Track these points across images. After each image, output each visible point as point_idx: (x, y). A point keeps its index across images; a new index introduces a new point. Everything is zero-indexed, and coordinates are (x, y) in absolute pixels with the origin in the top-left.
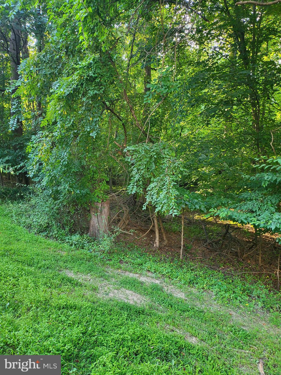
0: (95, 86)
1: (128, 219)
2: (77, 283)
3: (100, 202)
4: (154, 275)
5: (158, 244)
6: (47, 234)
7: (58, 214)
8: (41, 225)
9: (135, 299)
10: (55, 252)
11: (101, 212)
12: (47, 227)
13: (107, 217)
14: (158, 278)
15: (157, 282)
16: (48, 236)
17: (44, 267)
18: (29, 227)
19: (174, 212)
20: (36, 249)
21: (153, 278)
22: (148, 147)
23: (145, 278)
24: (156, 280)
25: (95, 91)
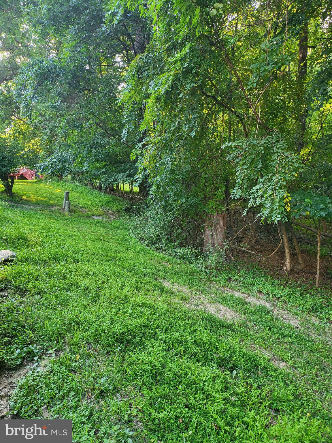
0: (192, 79)
1: (255, 237)
2: (168, 291)
3: (215, 214)
4: (265, 297)
5: (288, 267)
6: (157, 246)
7: (169, 226)
8: (151, 237)
9: (228, 315)
10: (160, 263)
11: (216, 225)
12: (157, 239)
13: (223, 232)
14: (269, 301)
15: (268, 305)
16: (157, 249)
17: (142, 274)
18: (142, 239)
19: (278, 218)
20: (142, 259)
21: (264, 300)
22: (255, 141)
23: (254, 300)
24: (267, 303)
25: (193, 84)
